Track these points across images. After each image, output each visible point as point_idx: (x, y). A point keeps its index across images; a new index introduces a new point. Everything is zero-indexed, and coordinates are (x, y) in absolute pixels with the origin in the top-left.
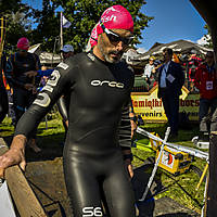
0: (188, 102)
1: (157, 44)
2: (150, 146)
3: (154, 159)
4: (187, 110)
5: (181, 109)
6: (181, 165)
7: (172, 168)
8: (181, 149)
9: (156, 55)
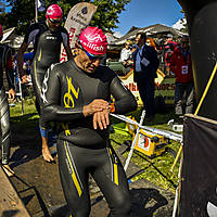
0: (164, 86)
1: (134, 29)
2: (127, 129)
3: (131, 142)
4: (163, 93)
5: (157, 93)
6: (157, 148)
7: (149, 150)
8: (156, 132)
9: (132, 40)
